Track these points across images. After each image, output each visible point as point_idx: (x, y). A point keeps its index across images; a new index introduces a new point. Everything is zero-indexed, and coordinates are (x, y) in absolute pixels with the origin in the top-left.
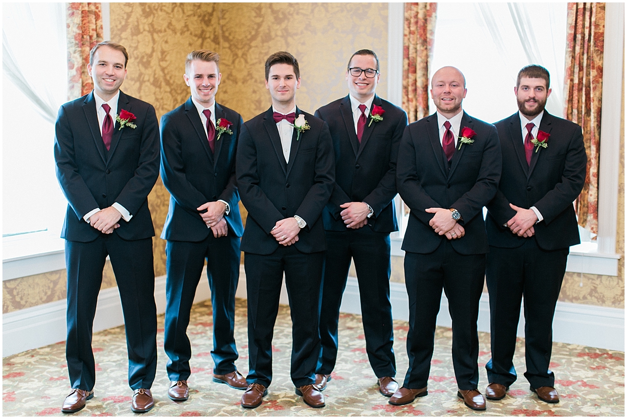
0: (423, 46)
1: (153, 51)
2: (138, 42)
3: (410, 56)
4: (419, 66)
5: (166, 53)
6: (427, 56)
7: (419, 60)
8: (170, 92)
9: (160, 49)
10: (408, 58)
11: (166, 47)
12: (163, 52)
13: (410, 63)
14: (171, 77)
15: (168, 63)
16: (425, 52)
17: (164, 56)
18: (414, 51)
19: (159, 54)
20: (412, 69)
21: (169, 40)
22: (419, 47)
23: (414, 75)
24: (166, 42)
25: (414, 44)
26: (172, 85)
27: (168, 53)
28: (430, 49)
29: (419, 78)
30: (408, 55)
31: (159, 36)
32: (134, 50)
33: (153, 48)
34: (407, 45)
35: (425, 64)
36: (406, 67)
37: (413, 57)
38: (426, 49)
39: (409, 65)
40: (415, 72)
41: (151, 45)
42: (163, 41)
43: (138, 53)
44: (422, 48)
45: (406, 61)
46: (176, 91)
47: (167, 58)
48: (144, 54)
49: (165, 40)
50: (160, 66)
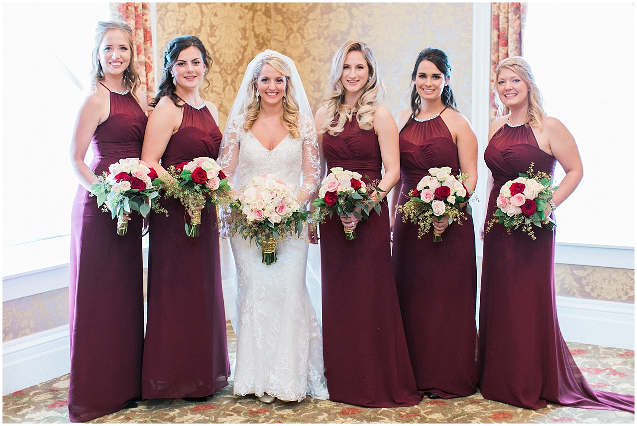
0: (516, 15)
1: (202, 25)
2: (186, 15)
3: (500, 26)
4: (512, 38)
5: (215, 28)
6: (520, 26)
7: (511, 30)
8: (220, 73)
9: (209, 23)
10: (498, 29)
11: (215, 21)
12: (212, 26)
13: (501, 35)
14: (220, 56)
15: (218, 38)
16: (518, 22)
17: (213, 31)
18: (505, 20)
19: (208, 29)
20: (502, 42)
21: (218, 13)
22: (511, 16)
23: (506, 48)
24: (216, 15)
25: (505, 13)
26: (222, 64)
27: (217, 28)
28: (524, 18)
29: (511, 52)
30: (498, 25)
31: (208, 8)
32: (181, 24)
33: (202, 22)
34: (496, 13)
35: (518, 36)
36: (495, 39)
37: (504, 28)
38: (519, 18)
39: (499, 38)
40: (506, 44)
41: (199, 17)
42: (212, 13)
43: (186, 28)
44: (514, 17)
45: (496, 33)
46: (225, 70)
47: (216, 34)
48: (192, 29)
49: (214, 12)
50: (209, 42)
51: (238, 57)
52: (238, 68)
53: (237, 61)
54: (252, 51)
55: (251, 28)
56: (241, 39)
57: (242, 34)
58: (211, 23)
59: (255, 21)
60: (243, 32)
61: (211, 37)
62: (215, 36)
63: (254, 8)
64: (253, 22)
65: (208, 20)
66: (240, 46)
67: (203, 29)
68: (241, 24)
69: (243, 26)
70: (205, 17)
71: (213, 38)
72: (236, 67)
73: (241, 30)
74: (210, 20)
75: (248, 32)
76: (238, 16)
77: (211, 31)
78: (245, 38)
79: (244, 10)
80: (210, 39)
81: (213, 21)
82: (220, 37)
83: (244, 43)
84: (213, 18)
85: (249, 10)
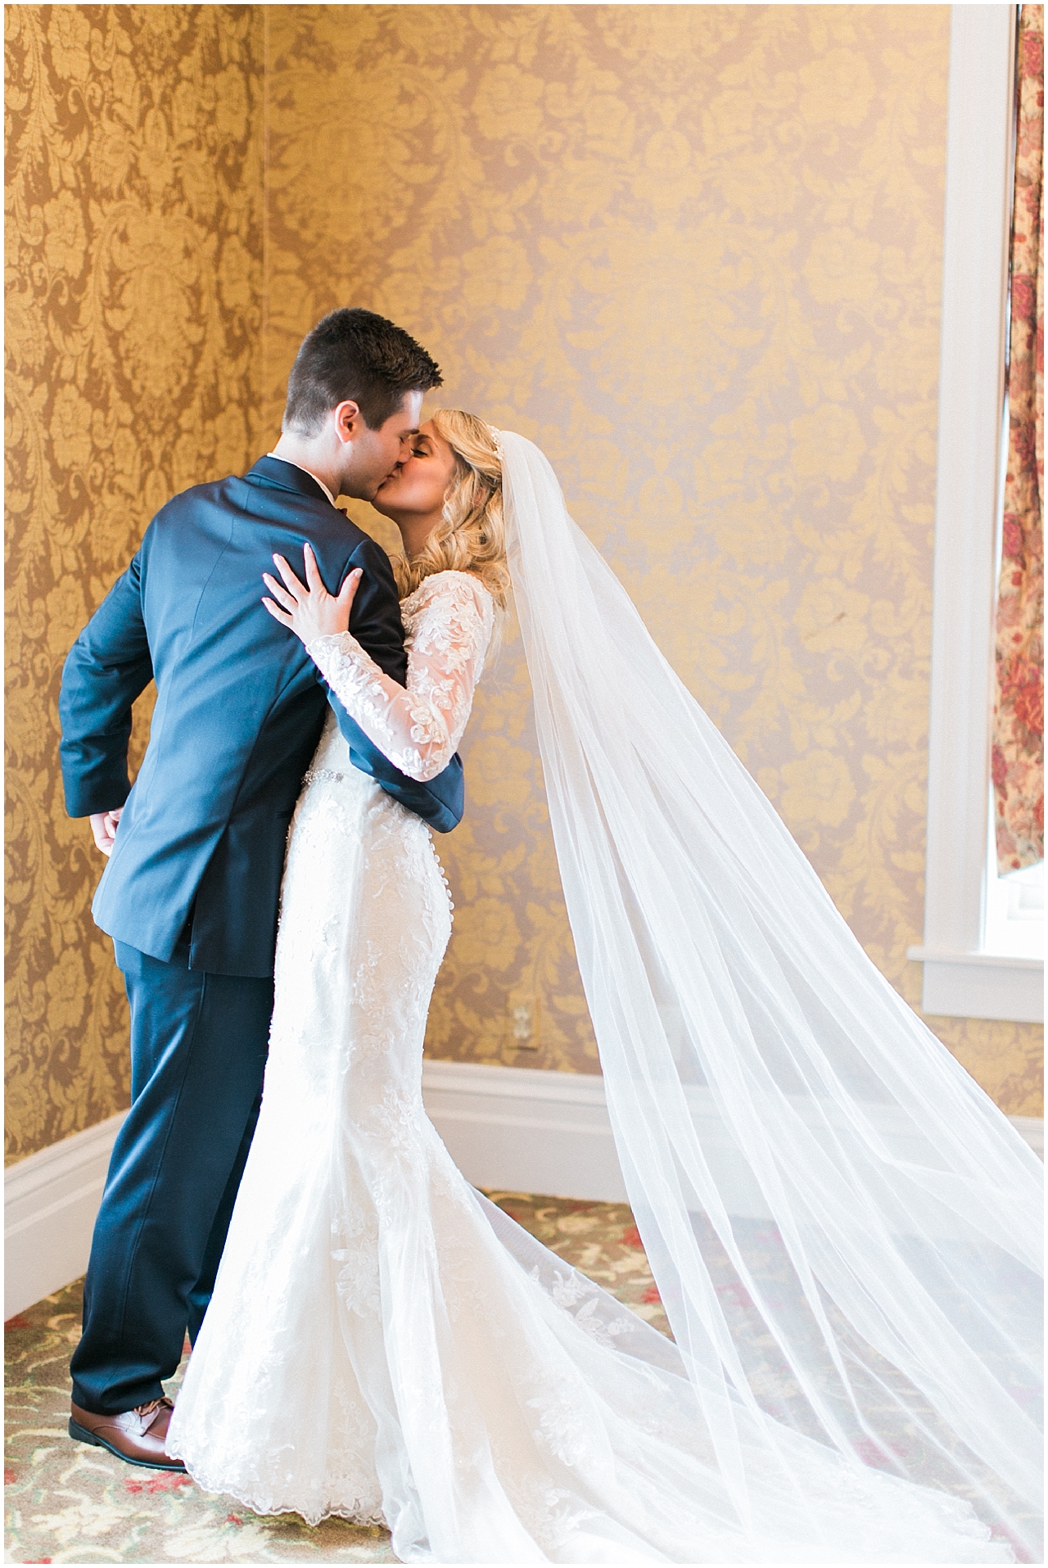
5: (122, 280)
11: (123, 256)
12: (114, 274)
15: (128, 315)
17: (116, 289)
19: (104, 281)
21: (131, 232)
24: (124, 238)
26: (139, 399)
27: (128, 280)
31: (104, 214)
42: (116, 231)
49: (121, 228)
50: (106, 325)
51: (179, 379)
52: (180, 415)
53: (177, 391)
54: (216, 363)
55: (214, 287)
56: (189, 320)
57: (190, 304)
58: (112, 264)
59: (223, 265)
60: (193, 299)
61: (111, 308)
62: (123, 308)
63: (221, 224)
64: (217, 268)
65: (104, 253)
66: (184, 344)
67: (90, 279)
68: (189, 272)
69: (191, 281)
70: (95, 242)
71: (117, 312)
72: (174, 411)
73: (188, 292)
74: (109, 250)
75: (205, 299)
76: (181, 245)
77: (112, 284)
78: (197, 319)
79: (196, 227)
80: (109, 314)
81: (116, 257)
82: (136, 311)
83: (195, 333)
84: (117, 247)
85: (210, 231)
